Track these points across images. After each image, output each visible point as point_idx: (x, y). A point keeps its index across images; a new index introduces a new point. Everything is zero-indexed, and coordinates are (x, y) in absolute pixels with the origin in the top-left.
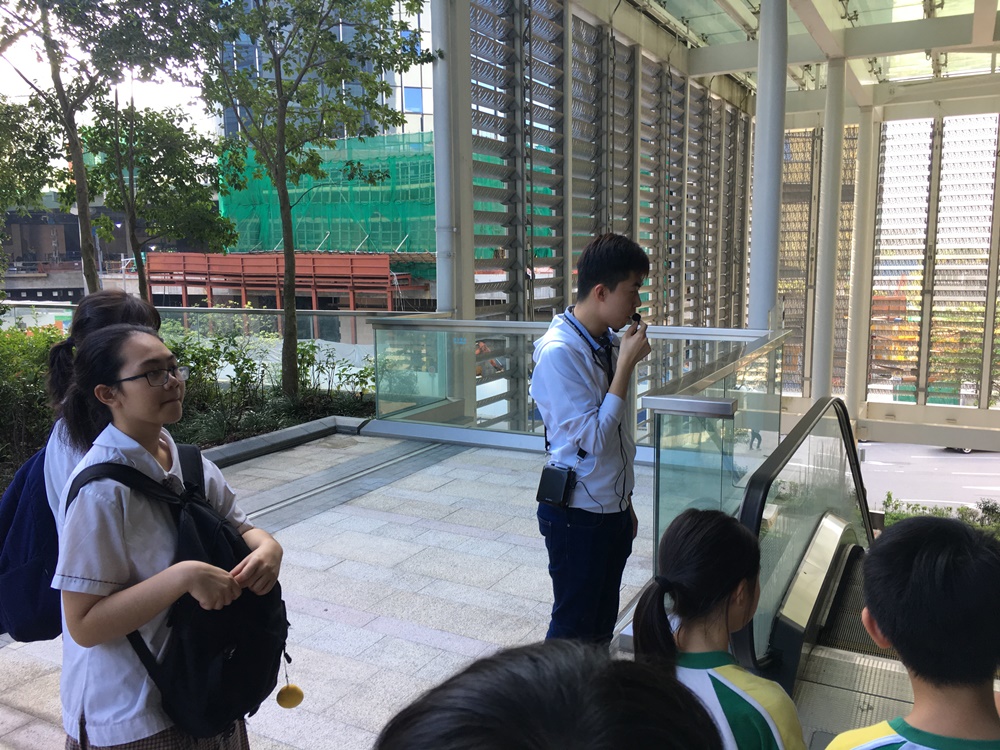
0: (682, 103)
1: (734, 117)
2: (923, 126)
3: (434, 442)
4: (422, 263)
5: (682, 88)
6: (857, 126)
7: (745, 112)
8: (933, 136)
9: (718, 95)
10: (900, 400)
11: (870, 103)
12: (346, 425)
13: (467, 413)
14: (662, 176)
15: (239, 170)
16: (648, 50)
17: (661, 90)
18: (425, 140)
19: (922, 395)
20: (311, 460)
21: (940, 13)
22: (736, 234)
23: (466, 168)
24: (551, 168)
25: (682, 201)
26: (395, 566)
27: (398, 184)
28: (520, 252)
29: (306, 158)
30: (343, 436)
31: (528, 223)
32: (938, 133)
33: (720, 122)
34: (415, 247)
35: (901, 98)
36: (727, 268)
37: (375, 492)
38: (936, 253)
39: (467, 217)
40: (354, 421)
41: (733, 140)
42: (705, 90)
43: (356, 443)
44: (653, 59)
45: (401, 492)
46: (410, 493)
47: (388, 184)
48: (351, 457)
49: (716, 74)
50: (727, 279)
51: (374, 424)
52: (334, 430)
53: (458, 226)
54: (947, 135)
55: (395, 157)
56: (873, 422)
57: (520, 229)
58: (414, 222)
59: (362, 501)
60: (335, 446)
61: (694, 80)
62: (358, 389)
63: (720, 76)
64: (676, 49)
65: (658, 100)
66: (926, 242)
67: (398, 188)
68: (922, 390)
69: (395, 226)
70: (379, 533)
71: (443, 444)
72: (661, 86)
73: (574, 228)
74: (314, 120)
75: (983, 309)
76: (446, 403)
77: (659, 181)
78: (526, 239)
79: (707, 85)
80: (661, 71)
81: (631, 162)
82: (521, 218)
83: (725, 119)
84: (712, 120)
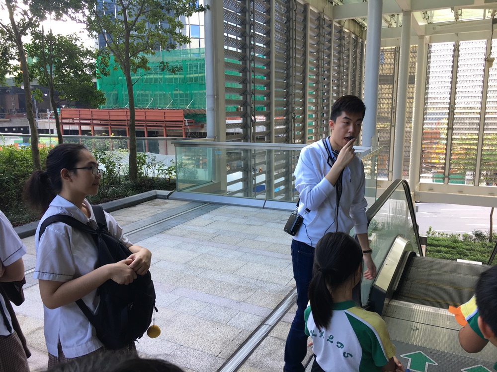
0: (330, 34)
1: (356, 41)
3: (205, 203)
4: (200, 114)
5: (330, 26)
6: (417, 45)
7: (361, 38)
8: (454, 51)
9: (348, 29)
10: (436, 182)
11: (424, 34)
12: (162, 194)
13: (222, 189)
14: (320, 70)
15: (106, 66)
16: (314, 6)
17: (319, 27)
18: (201, 52)
19: (446, 179)
20: (144, 212)
23: (221, 65)
24: (264, 66)
25: (329, 83)
26: (186, 263)
27: (188, 74)
28: (249, 108)
29: (140, 60)
30: (160, 200)
31: (253, 94)
32: (456, 49)
33: (349, 43)
34: (196, 106)
35: (438, 31)
37: (176, 227)
38: (454, 109)
39: (222, 90)
40: (165, 193)
41: (355, 52)
42: (342, 27)
43: (167, 203)
44: (316, 11)
45: (189, 227)
46: (193, 227)
47: (183, 74)
48: (164, 210)
49: (347, 19)
51: (176, 194)
52: (156, 197)
53: (217, 95)
54: (461, 50)
55: (186, 60)
56: (422, 193)
57: (248, 97)
58: (196, 93)
59: (170, 232)
60: (156, 205)
61: (336, 21)
62: (168, 176)
63: (349, 20)
64: (327, 6)
65: (318, 32)
66: (450, 104)
67: (188, 76)
68: (446, 177)
69: (186, 95)
70: (178, 247)
71: (210, 203)
72: (319, 25)
73: (276, 96)
74: (144, 41)
75: (477, 137)
76: (211, 183)
77: (318, 73)
78: (251, 102)
79: (342, 24)
80: (320, 17)
81: (304, 63)
82: (249, 91)
83: (352, 42)
84: (345, 42)
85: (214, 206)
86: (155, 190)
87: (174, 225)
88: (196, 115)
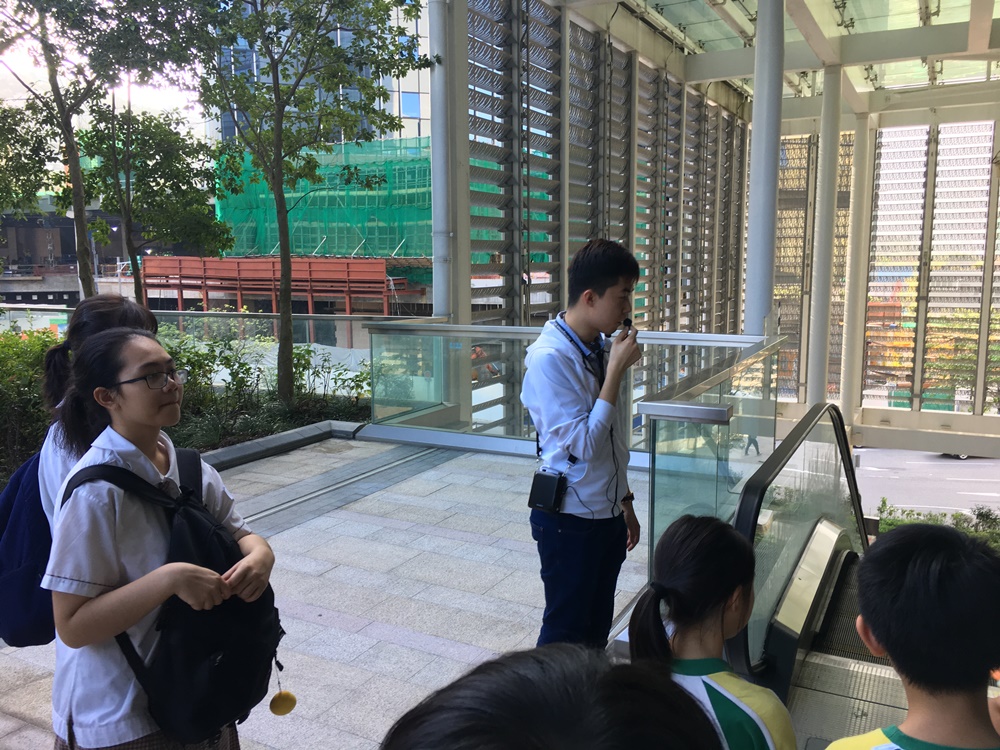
0: (679, 109)
1: (730, 123)
2: (918, 134)
3: (430, 447)
4: (418, 268)
5: (679, 95)
6: (853, 132)
7: (742, 118)
8: (928, 143)
9: (715, 101)
10: (895, 406)
11: (867, 110)
12: (342, 429)
13: (463, 418)
14: (659, 182)
15: (236, 174)
16: (646, 57)
17: (658, 96)
18: (422, 145)
19: (916, 401)
20: (306, 465)
21: (935, 21)
22: (732, 240)
23: (462, 174)
24: (549, 173)
25: (678, 207)
26: (389, 572)
28: (517, 257)
30: (338, 441)
31: (525, 228)
32: (933, 140)
33: (716, 128)
34: (412, 251)
35: (893, 105)
36: (724, 274)
37: (370, 497)
38: (931, 260)
39: (463, 222)
40: (349, 426)
41: (729, 146)
42: (702, 96)
43: (351, 448)
45: (396, 496)
46: (405, 497)
47: (385, 189)
48: (346, 462)
49: (712, 80)
50: (723, 284)
51: (370, 429)
52: (330, 435)
53: (455, 230)
54: (942, 142)
55: (392, 162)
56: (867, 428)
57: (516, 234)
58: (410, 227)
59: (357, 506)
60: (330, 451)
61: (690, 86)
62: (354, 393)
63: (717, 83)
64: (673, 55)
65: (655, 106)
66: (921, 248)
67: (395, 192)
68: (917, 396)
69: (392, 230)
70: (374, 538)
71: (439, 449)
72: (658, 92)
73: (570, 234)
74: (311, 125)
75: (977, 315)
76: (441, 407)
77: (656, 186)
78: (522, 245)
79: (703, 91)
80: (658, 77)
81: (628, 168)
82: (517, 223)
83: (722, 125)
84: (708, 126)
85: (446, 454)
86: (328, 421)
87: (367, 493)
88: (411, 268)
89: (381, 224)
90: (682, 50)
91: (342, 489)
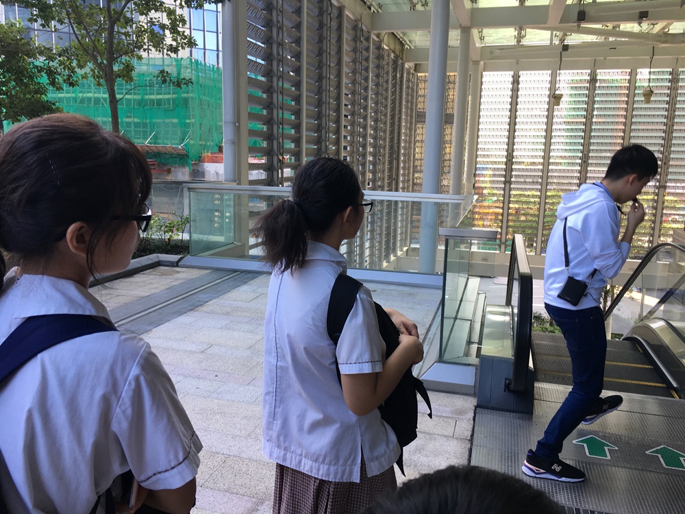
0: (367, 49)
1: (395, 62)
2: (507, 76)
3: (235, 271)
4: (166, 153)
5: (368, 39)
7: (402, 59)
8: (513, 83)
9: (388, 46)
11: (479, 59)
12: (168, 260)
13: (246, 254)
14: (356, 98)
16: (349, 10)
17: (355, 39)
18: (165, 63)
19: (503, 247)
20: (151, 283)
21: (527, 3)
22: (396, 141)
23: (243, 82)
24: (292, 86)
25: (367, 116)
26: (249, 348)
27: (147, 94)
28: (275, 143)
29: (122, 67)
30: (166, 268)
31: (281, 124)
32: (516, 81)
33: (388, 64)
34: (160, 141)
35: (496, 57)
36: (391, 163)
37: (210, 303)
38: (513, 158)
39: (244, 116)
40: (173, 258)
41: (394, 77)
42: (381, 41)
43: (178, 272)
44: (351, 16)
45: (228, 302)
46: (235, 303)
47: (139, 94)
48: (180, 281)
49: (387, 32)
50: (390, 169)
51: (189, 259)
52: (158, 264)
54: (521, 83)
55: (143, 74)
56: (476, 263)
57: (275, 127)
58: (158, 123)
59: (204, 308)
60: (164, 274)
61: (374, 34)
62: (167, 236)
63: (389, 33)
64: (365, 12)
65: (354, 46)
66: (507, 151)
67: (147, 97)
68: (503, 243)
70: (227, 328)
71: (242, 272)
72: (356, 36)
73: (307, 130)
75: (539, 193)
76: (232, 246)
77: (355, 101)
79: (381, 38)
80: (356, 26)
81: (339, 87)
82: (276, 120)
83: (391, 64)
84: (385, 63)
85: (250, 275)
86: (155, 255)
87: (206, 300)
88: (160, 154)
89: (136, 120)
90: (370, 8)
91: (188, 298)
